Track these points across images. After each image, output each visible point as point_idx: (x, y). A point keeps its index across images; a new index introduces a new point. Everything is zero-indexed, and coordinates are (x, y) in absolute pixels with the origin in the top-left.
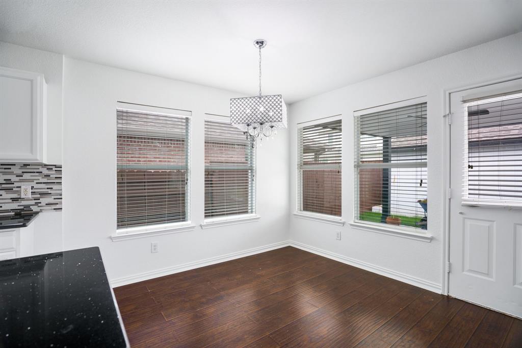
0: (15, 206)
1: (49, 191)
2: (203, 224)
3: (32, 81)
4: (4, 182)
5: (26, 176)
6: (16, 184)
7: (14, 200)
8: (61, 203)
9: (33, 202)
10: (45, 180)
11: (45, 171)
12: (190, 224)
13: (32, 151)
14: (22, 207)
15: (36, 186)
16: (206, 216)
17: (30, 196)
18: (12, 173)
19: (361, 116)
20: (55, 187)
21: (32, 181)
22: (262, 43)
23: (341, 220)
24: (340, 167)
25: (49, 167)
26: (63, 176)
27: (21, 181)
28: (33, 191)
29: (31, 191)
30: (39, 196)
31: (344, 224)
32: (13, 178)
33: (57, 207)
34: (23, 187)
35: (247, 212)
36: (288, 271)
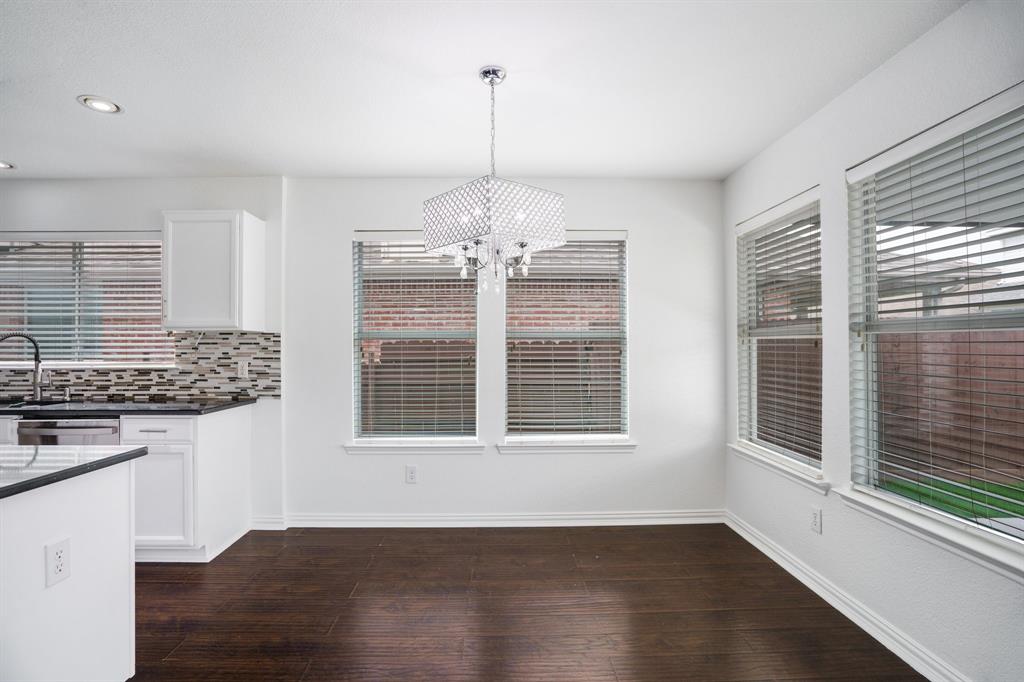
0: (232, 387)
1: (267, 370)
2: (500, 445)
3: (230, 222)
4: (222, 356)
5: (244, 349)
6: (234, 360)
7: (232, 379)
8: (279, 387)
9: (250, 384)
10: (262, 355)
11: (263, 343)
12: (475, 442)
13: (231, 315)
14: (239, 390)
15: (254, 362)
16: (510, 430)
17: (246, 375)
18: (228, 345)
19: (877, 175)
20: (273, 364)
21: (249, 355)
22: (495, 72)
23: (820, 477)
24: (819, 330)
25: (266, 336)
26: (283, 349)
27: (238, 355)
28: (251, 368)
29: (248, 368)
30: (256, 376)
31: (827, 489)
32: (232, 352)
33: (276, 392)
34: (240, 363)
35: (618, 430)
36: (647, 579)
